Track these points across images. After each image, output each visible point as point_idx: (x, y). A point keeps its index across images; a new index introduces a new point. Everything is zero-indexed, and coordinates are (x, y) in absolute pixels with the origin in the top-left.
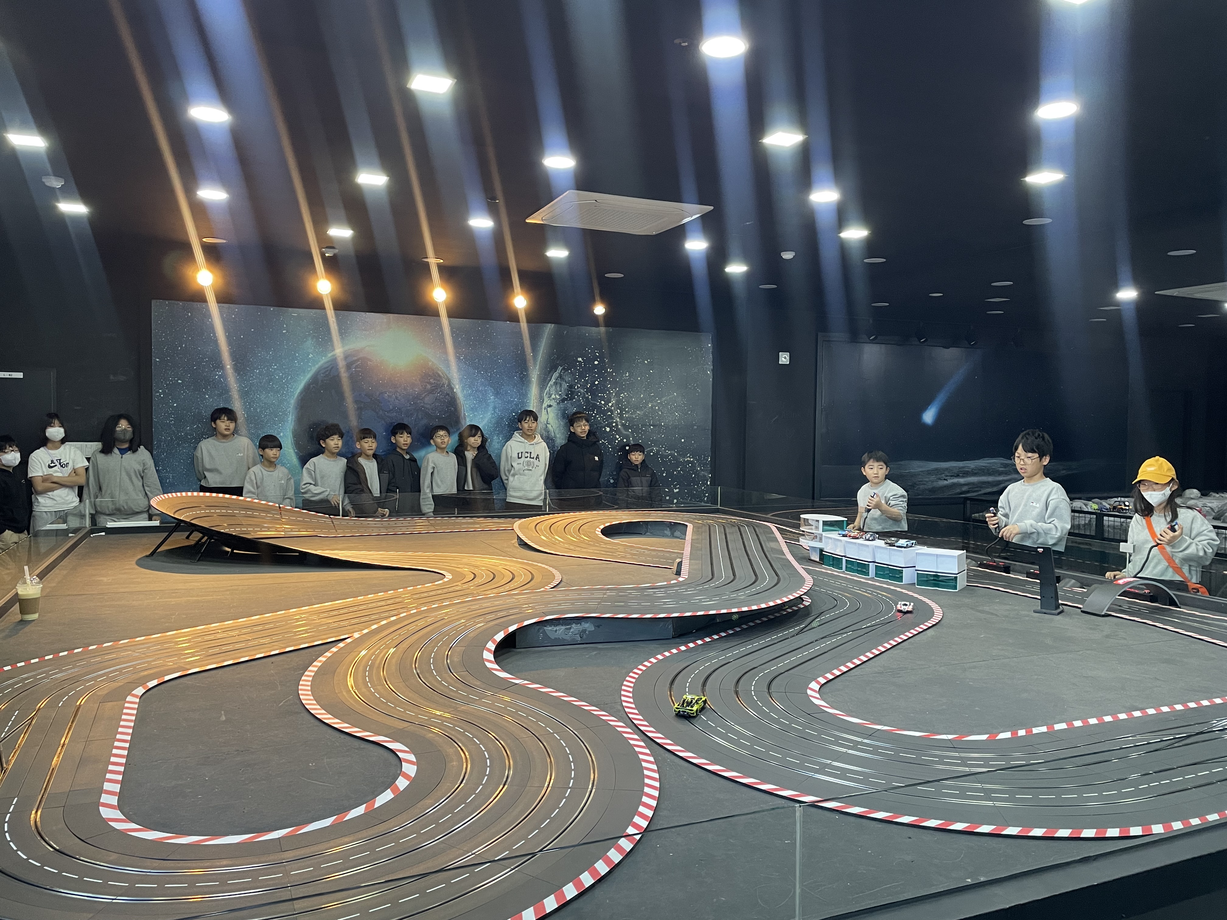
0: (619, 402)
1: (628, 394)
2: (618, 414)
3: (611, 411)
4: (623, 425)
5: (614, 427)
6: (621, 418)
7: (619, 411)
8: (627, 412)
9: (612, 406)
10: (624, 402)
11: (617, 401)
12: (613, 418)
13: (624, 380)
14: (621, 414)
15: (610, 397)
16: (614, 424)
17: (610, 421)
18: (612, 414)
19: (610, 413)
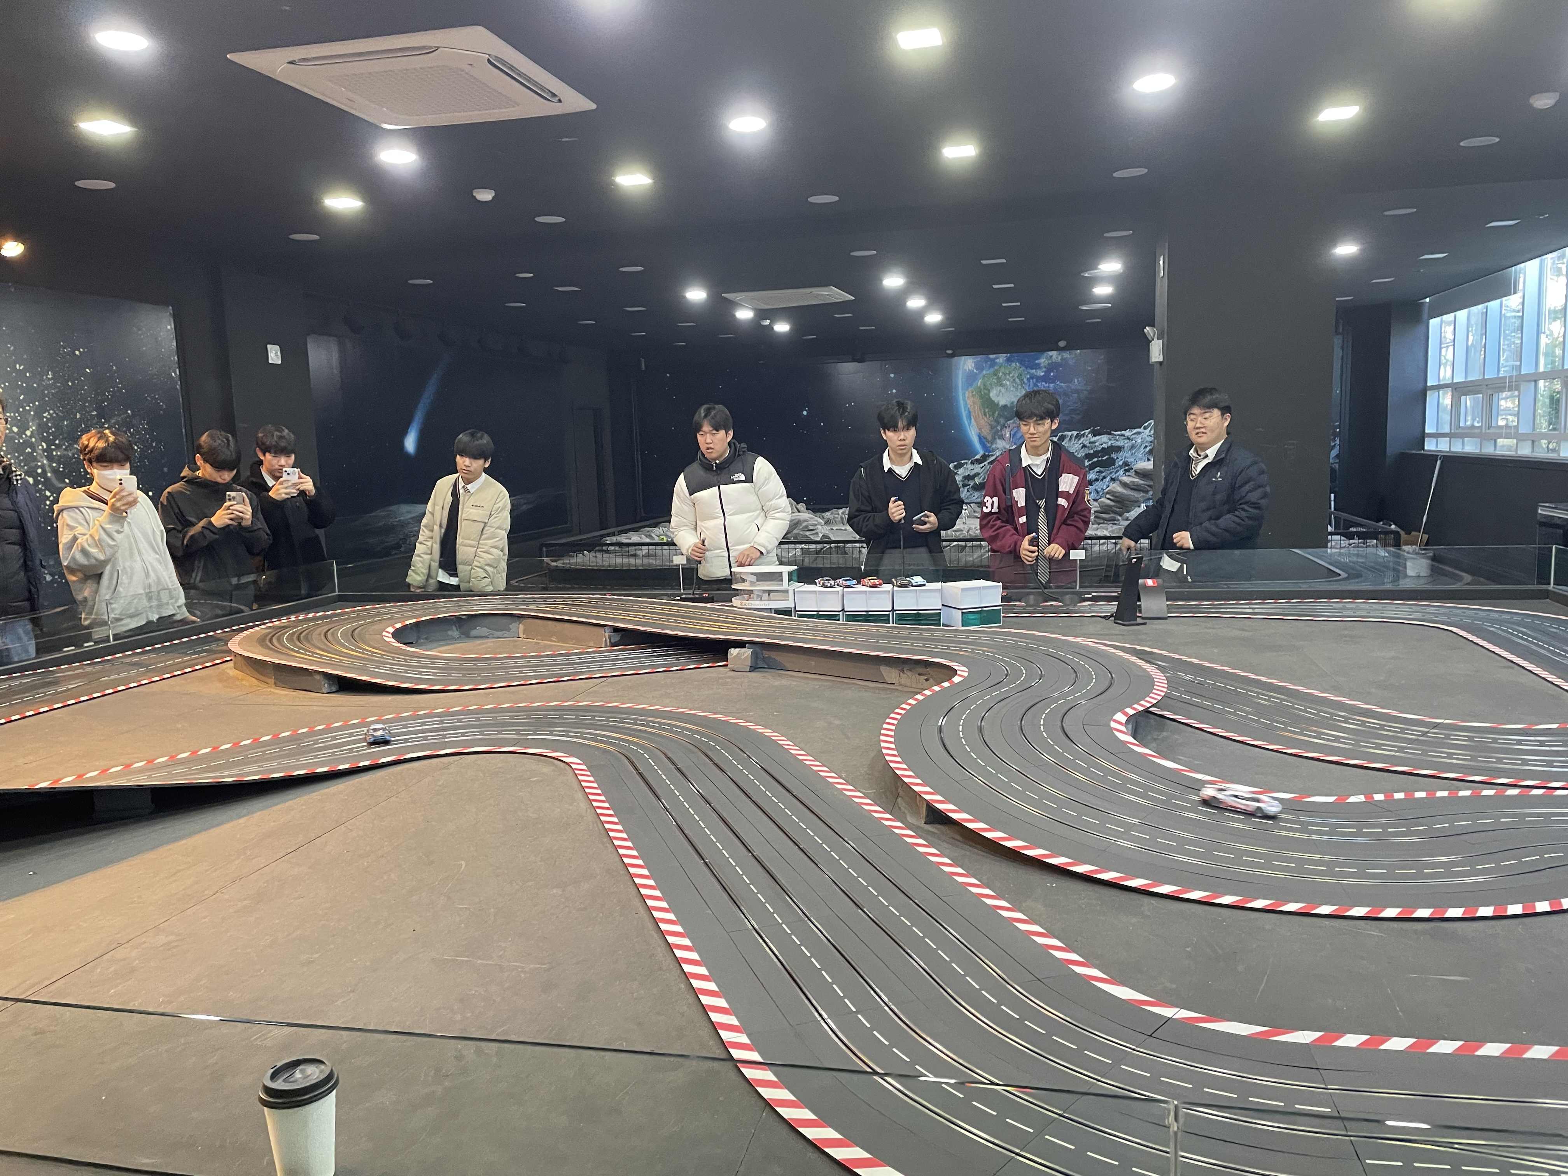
0: (42, 427)
1: (55, 412)
2: (44, 450)
3: (32, 446)
4: (55, 471)
5: (39, 475)
6: (50, 458)
7: (44, 444)
8: (58, 447)
9: (31, 437)
10: (50, 428)
11: (39, 426)
12: (35, 459)
13: (48, 387)
14: (48, 450)
15: (27, 420)
16: (39, 471)
17: (33, 464)
18: (34, 450)
19: (29, 450)
